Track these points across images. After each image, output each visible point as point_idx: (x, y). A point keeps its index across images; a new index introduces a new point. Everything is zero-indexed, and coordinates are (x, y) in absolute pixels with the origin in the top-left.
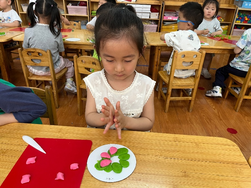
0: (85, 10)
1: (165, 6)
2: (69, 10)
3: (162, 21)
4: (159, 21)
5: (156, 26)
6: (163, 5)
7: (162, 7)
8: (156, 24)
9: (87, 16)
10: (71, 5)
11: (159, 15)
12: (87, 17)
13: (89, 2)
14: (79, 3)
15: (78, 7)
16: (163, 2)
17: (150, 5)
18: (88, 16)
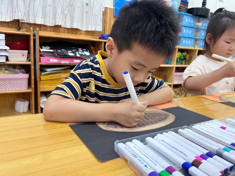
1: (40, 37)
3: (38, 67)
4: (33, 67)
5: (26, 76)
8: (27, 73)
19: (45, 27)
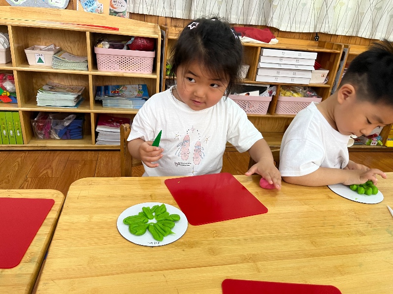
0: (150, 62)
1: (350, 55)
2: (100, 59)
4: (330, 91)
5: (319, 100)
6: (344, 53)
7: (342, 59)
8: (320, 97)
9: (154, 76)
10: (108, 46)
11: (328, 75)
12: (155, 80)
13: (162, 42)
14: (130, 42)
15: (125, 52)
16: (346, 47)
17: (317, 54)
18: (157, 76)
19: (336, 37)
